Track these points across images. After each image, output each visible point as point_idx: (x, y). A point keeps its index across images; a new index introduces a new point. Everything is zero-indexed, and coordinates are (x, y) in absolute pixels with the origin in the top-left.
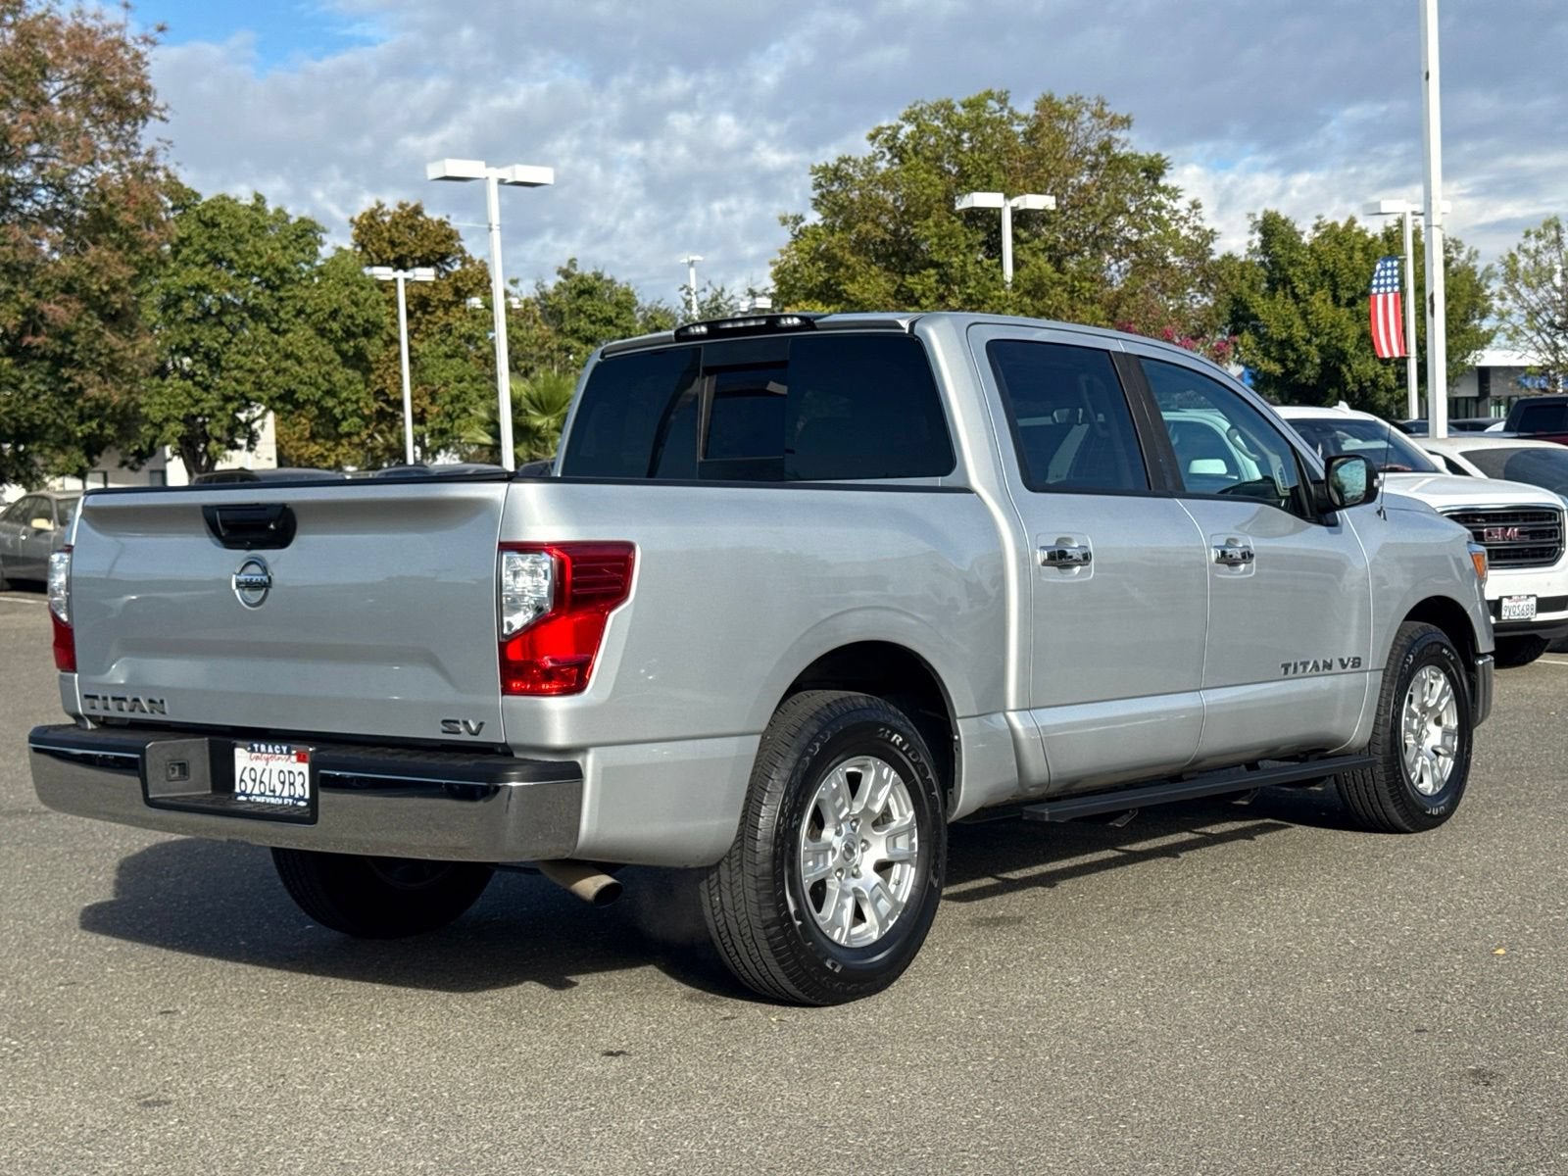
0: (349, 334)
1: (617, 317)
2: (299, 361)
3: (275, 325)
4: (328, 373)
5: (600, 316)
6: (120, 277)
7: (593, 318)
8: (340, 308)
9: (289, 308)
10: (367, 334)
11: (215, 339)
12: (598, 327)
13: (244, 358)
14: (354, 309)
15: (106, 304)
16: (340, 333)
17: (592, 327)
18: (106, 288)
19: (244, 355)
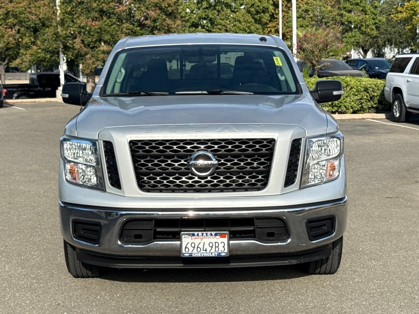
0: (258, 12)
1: (360, 2)
2: (240, 22)
3: (233, 10)
4: (249, 26)
5: (354, 2)
6: (171, 2)
7: (352, 3)
8: (255, 3)
9: (238, 4)
10: (264, 12)
11: (213, 15)
12: (353, 6)
13: (222, 21)
14: (259, 4)
15: (167, 11)
16: (255, 12)
17: (351, 6)
18: (167, 6)
19: (222, 20)
